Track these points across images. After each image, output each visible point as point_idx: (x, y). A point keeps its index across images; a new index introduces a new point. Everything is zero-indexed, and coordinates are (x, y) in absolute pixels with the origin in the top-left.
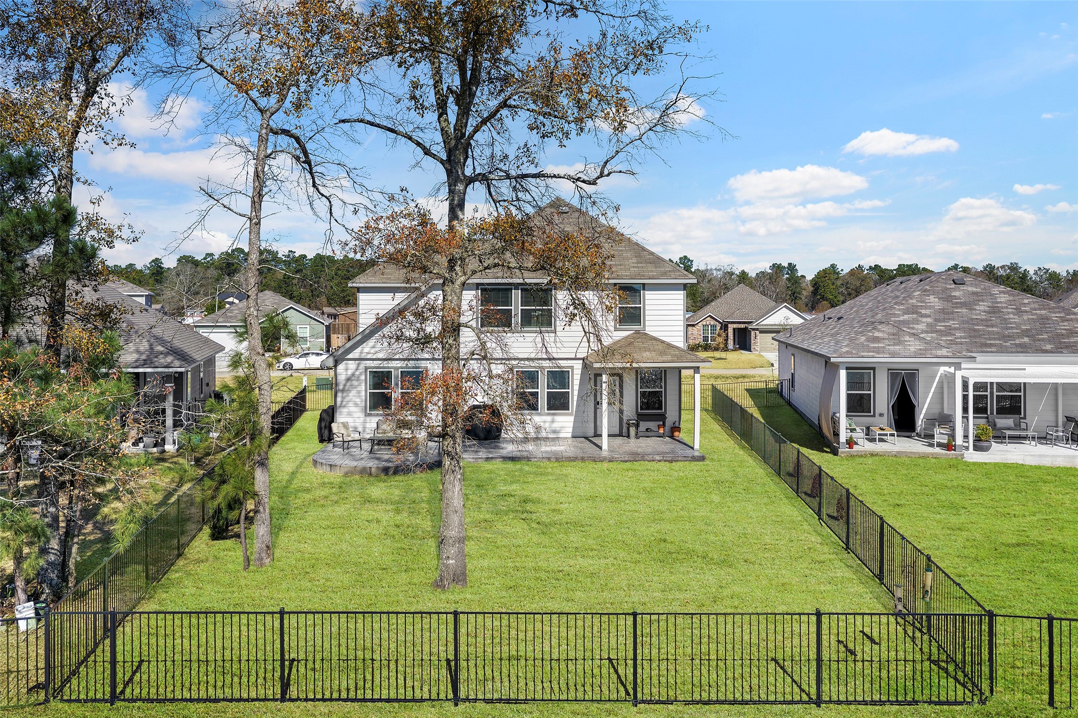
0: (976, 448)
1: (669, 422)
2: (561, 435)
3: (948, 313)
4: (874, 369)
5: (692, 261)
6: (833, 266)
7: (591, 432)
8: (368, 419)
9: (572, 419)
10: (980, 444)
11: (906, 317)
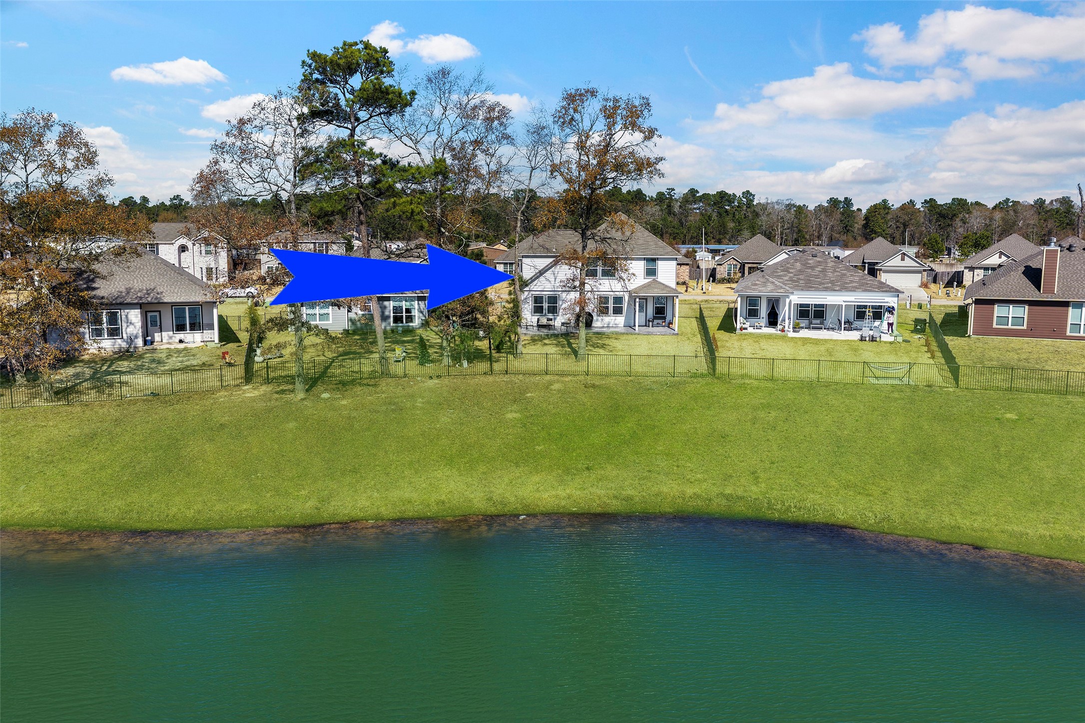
0: (794, 331)
1: (668, 320)
2: (619, 326)
3: (802, 272)
4: (760, 297)
5: (754, 196)
6: (885, 201)
7: (633, 325)
8: (533, 317)
9: (624, 318)
10: (796, 328)
11: (782, 273)
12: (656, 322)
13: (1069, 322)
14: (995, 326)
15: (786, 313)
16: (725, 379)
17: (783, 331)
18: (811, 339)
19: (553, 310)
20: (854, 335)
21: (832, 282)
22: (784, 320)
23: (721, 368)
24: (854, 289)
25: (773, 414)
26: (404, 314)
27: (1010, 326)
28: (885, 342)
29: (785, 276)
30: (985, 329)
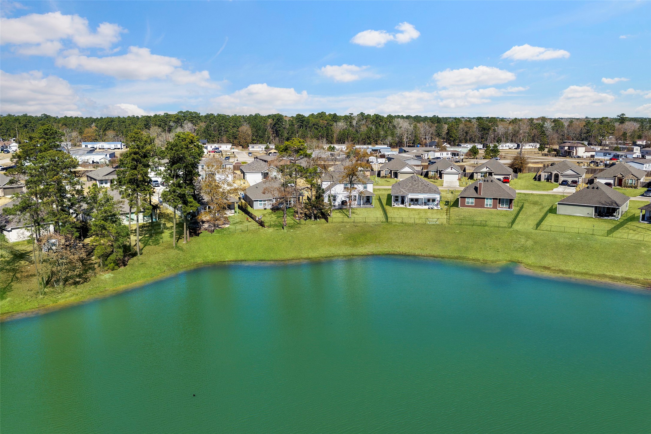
0: (409, 206)
1: (370, 203)
2: (356, 204)
3: (411, 187)
4: (399, 196)
7: (359, 204)
9: (357, 202)
12: (367, 203)
13: (485, 203)
14: (466, 204)
15: (406, 200)
16: (391, 223)
17: (406, 206)
18: (414, 209)
19: (335, 200)
20: (427, 207)
21: (420, 190)
22: (406, 202)
23: (389, 220)
24: (427, 193)
25: (403, 232)
26: (288, 202)
27: (470, 204)
28: (435, 209)
29: (406, 188)
30: (463, 205)
